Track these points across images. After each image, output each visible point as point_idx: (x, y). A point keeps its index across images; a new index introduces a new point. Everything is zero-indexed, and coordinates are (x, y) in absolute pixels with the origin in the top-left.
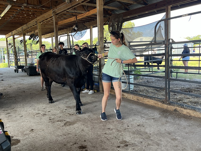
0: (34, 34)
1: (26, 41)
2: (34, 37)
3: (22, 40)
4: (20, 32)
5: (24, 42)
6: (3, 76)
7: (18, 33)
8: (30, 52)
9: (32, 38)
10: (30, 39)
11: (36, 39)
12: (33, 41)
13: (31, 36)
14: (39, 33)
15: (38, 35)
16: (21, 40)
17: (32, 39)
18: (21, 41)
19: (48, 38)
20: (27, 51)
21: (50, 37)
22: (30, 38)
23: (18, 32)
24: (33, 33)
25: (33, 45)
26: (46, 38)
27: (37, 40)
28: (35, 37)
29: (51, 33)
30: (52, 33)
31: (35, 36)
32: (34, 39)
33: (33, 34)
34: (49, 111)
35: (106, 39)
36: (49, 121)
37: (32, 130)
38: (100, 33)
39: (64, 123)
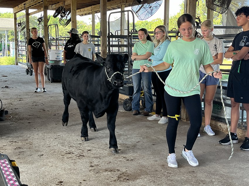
0: (62, 8)
1: (48, 20)
2: (63, 12)
3: (41, 17)
4: (39, 3)
5: (44, 20)
6: (7, 79)
7: (36, 4)
8: (54, 39)
9: (60, 15)
10: (55, 16)
11: (66, 16)
12: (60, 20)
13: (58, 11)
14: (71, 6)
15: (69, 10)
16: (39, 18)
18: (40, 20)
19: (86, 14)
20: (50, 38)
21: (89, 14)
22: (55, 14)
23: (35, 2)
24: (60, 5)
25: (60, 27)
26: (82, 15)
27: (68, 18)
28: (64, 13)
29: (92, 6)
30: (93, 6)
31: (65, 10)
32: (62, 16)
33: (62, 7)
34: (89, 150)
35: (199, 19)
36: (90, 168)
37: (61, 182)
38: (188, 9)
39: (117, 175)
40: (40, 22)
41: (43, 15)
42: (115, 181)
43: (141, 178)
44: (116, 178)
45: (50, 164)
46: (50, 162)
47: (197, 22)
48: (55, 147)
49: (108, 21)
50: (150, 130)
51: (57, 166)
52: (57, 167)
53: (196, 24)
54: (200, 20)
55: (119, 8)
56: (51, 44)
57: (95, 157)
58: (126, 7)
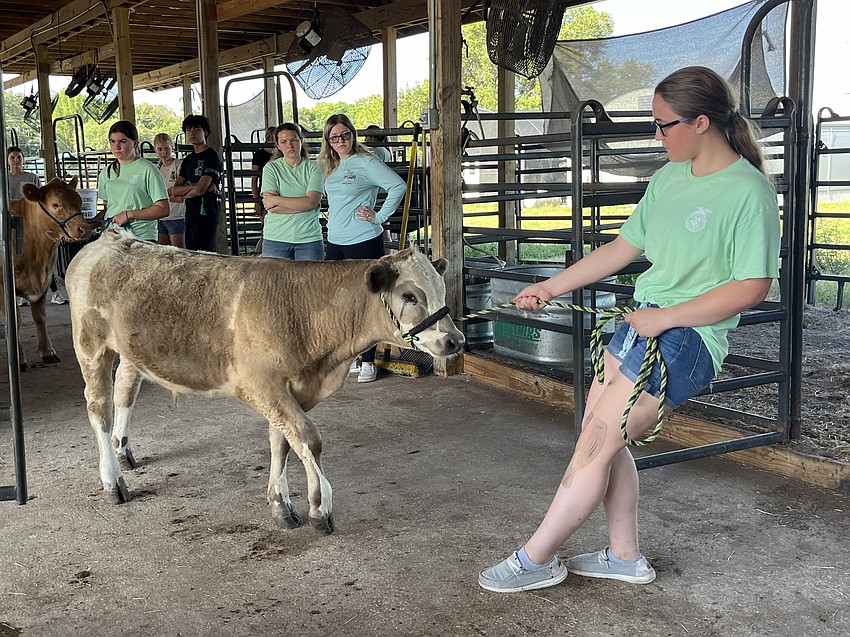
0: (92, 68)
1: (53, 105)
2: (93, 81)
3: (32, 97)
4: (23, 54)
5: (41, 105)
7: (14, 59)
8: (72, 158)
9: (86, 88)
10: (72, 92)
11: (105, 90)
12: (87, 102)
13: (81, 79)
14: (117, 64)
15: (112, 74)
16: (27, 99)
17: (84, 93)
18: (28, 104)
19: (165, 87)
20: (60, 156)
21: (175, 85)
22: (72, 85)
23: (11, 53)
24: (86, 59)
25: (90, 126)
26: (156, 89)
27: (111, 97)
28: (97, 83)
29: (180, 62)
30: (184, 64)
31: (99, 75)
32: (92, 94)
33: (90, 65)
34: (171, 476)
35: (472, 94)
36: (173, 528)
37: (85, 574)
38: (440, 66)
39: (251, 543)
40: (29, 109)
41: (36, 90)
42: (244, 558)
43: (318, 543)
44: (246, 550)
45: (54, 524)
46: (53, 516)
47: (465, 103)
48: (70, 471)
49: (222, 103)
50: (348, 408)
51: (76, 526)
52: (74, 530)
53: (462, 106)
54: (473, 98)
55: (258, 66)
56: (65, 173)
57: (187, 496)
58: (277, 63)
